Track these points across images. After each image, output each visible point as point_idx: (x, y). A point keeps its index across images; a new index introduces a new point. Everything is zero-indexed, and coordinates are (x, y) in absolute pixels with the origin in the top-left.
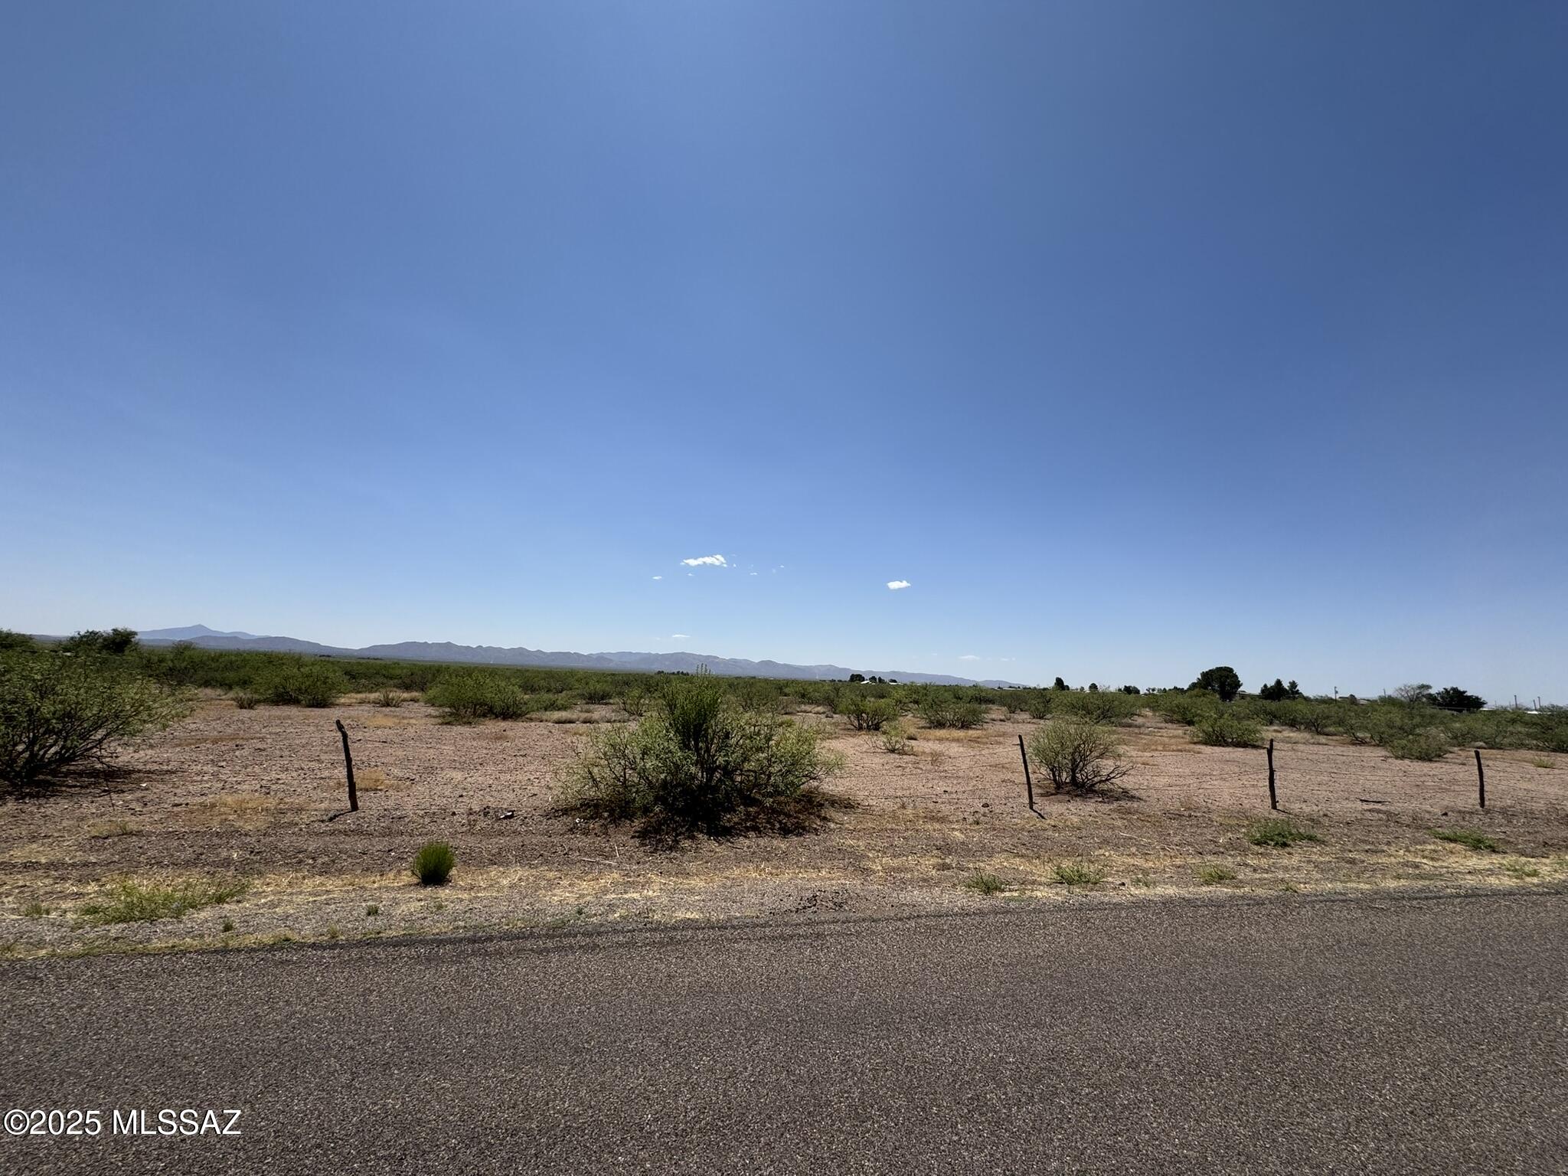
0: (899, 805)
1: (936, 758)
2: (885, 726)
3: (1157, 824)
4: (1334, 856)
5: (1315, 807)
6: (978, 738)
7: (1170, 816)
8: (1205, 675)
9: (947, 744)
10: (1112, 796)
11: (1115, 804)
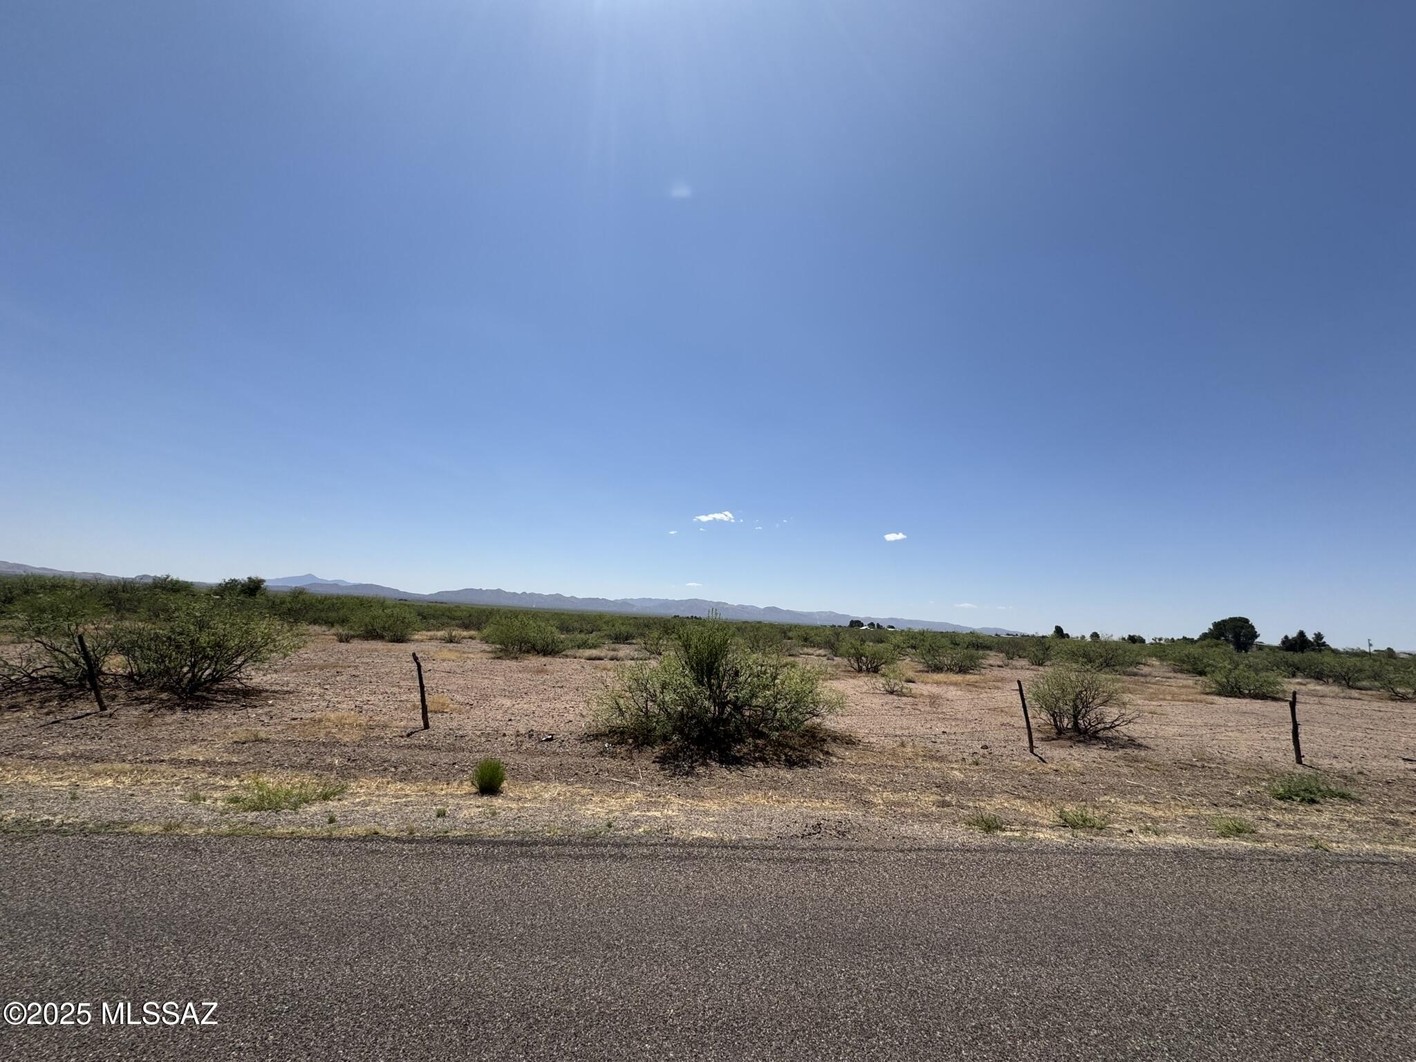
0: (898, 743)
1: (934, 700)
2: (884, 669)
3: (1167, 773)
4: (1372, 816)
5: (1347, 764)
6: (976, 682)
7: (1181, 765)
8: (1216, 625)
9: (945, 687)
10: (1118, 744)
11: (1121, 752)
